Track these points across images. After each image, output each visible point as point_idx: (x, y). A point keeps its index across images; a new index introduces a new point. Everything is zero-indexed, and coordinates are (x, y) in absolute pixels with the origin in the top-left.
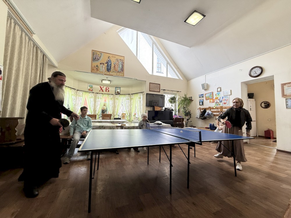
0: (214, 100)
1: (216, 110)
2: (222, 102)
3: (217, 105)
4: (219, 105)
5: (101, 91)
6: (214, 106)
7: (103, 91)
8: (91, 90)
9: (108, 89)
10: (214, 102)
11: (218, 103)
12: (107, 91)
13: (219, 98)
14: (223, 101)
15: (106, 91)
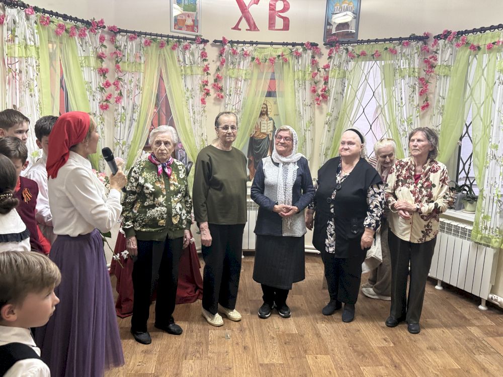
5: (244, 25)
7: (253, 27)
8: (189, 22)
9: (286, 9)
12: (279, 23)
15: (272, 25)
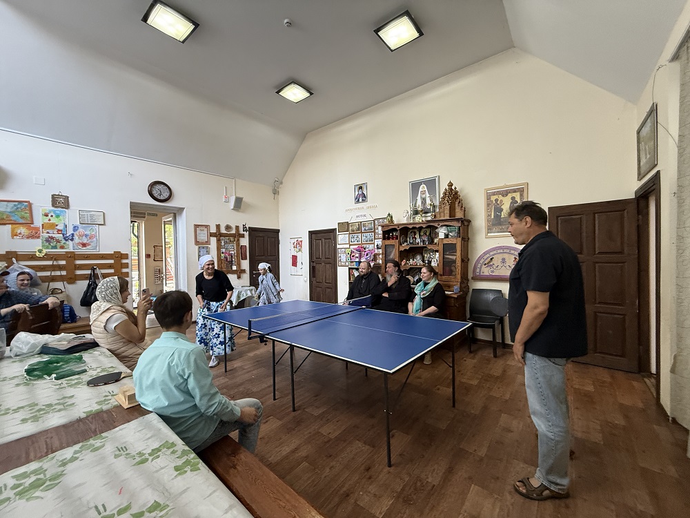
0: (37, 229)
1: (50, 263)
2: (72, 240)
3: (55, 247)
4: (62, 247)
6: (40, 251)
10: (38, 237)
11: (58, 241)
13: (61, 227)
14: (76, 238)
